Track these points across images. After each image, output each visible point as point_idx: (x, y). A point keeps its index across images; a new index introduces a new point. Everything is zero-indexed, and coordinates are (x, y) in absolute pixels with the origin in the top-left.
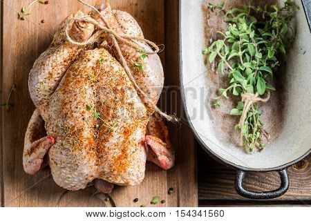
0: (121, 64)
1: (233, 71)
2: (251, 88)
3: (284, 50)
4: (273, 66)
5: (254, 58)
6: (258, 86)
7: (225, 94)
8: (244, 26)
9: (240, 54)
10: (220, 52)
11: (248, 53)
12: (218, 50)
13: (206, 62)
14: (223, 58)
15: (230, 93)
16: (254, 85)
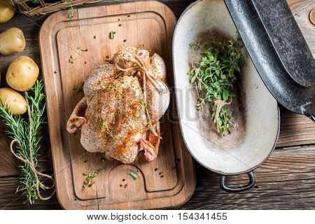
1: (207, 87)
2: (219, 97)
4: (232, 81)
5: (219, 78)
6: (224, 96)
7: (203, 102)
8: (212, 58)
9: (211, 75)
10: (198, 76)
11: (215, 74)
12: (196, 75)
13: (190, 82)
14: (200, 80)
16: (222, 95)
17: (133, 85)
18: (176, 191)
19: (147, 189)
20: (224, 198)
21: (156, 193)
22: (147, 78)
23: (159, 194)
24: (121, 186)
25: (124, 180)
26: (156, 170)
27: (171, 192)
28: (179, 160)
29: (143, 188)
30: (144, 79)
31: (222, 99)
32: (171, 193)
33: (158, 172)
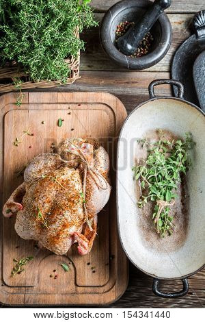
0: (83, 184)
1: (150, 185)
2: (162, 198)
3: (184, 171)
5: (164, 178)
6: (167, 197)
7: (146, 200)
9: (156, 175)
10: (143, 174)
11: (160, 174)
12: (141, 172)
13: (134, 179)
14: (144, 178)
15: (149, 200)
16: (165, 195)
17: (74, 178)
18: (106, 288)
19: (77, 283)
20: (155, 301)
21: (86, 288)
22: (88, 173)
23: (89, 290)
24: (51, 276)
25: (54, 271)
26: (89, 264)
27: (101, 288)
28: (113, 257)
29: (73, 282)
30: (85, 173)
31: (165, 200)
32: (101, 290)
33: (90, 266)
